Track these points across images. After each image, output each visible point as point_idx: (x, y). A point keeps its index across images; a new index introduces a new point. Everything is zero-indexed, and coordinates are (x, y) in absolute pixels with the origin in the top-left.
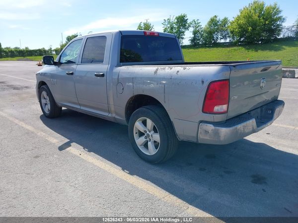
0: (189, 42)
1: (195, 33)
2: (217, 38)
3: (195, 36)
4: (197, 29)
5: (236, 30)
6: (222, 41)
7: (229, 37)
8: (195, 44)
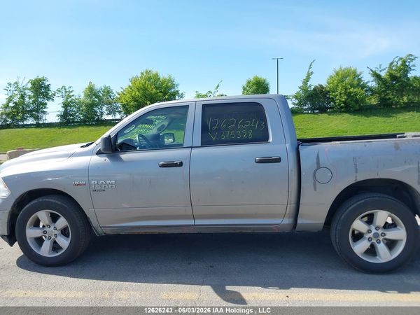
0: (58, 118)
1: (66, 105)
2: (102, 113)
3: (66, 110)
4: (69, 100)
5: (132, 103)
6: (110, 117)
7: (120, 112)
8: (67, 121)
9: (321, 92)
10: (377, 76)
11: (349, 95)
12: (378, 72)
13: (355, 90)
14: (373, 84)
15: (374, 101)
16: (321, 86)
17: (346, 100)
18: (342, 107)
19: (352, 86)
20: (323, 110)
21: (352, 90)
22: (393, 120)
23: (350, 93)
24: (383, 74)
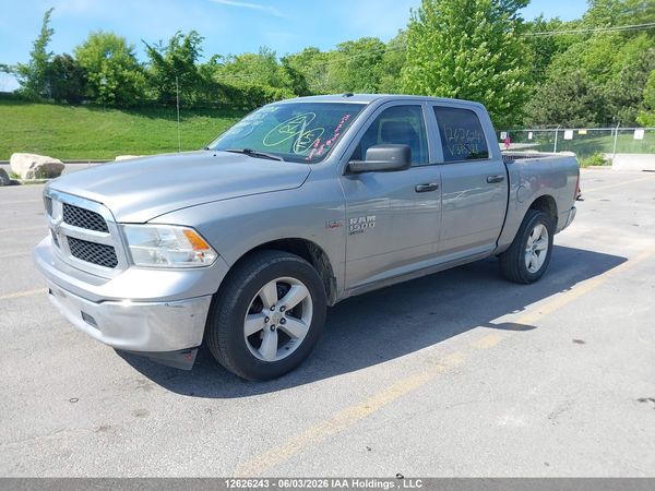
9: (71, 68)
10: (157, 57)
11: (121, 79)
12: (158, 52)
13: (130, 74)
14: (150, 68)
15: (152, 94)
16: (69, 58)
17: (118, 86)
18: (110, 99)
19: (124, 66)
20: (74, 100)
21: (126, 73)
22: (188, 125)
23: (122, 77)
24: (165, 57)
